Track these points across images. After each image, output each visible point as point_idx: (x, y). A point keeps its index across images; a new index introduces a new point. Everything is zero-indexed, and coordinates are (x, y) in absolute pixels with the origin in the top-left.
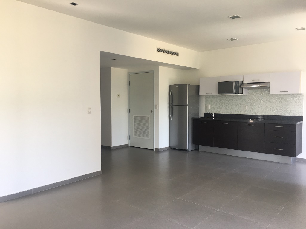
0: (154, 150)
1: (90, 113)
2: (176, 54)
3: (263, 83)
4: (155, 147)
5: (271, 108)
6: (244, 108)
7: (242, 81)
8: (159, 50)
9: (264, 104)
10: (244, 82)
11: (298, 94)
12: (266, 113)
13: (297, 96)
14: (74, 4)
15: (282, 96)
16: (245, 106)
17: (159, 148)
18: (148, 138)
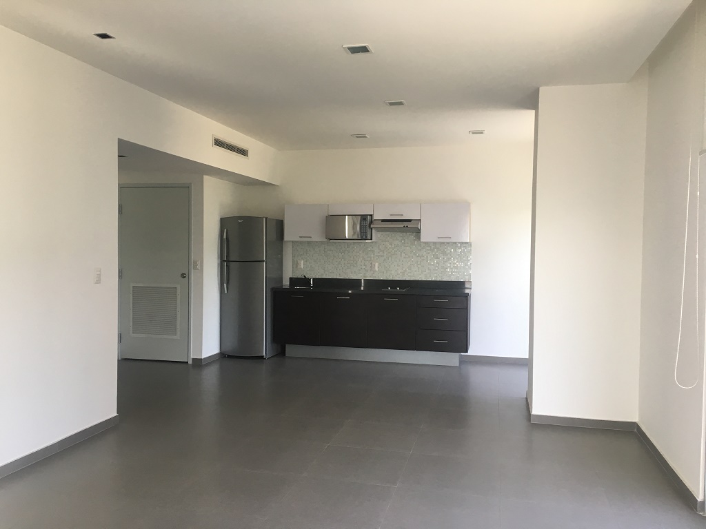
0: (190, 362)
1: (98, 281)
2: (243, 152)
3: (410, 221)
4: (192, 356)
5: (419, 266)
6: (372, 266)
7: (371, 216)
8: (218, 143)
9: (408, 259)
10: (375, 218)
11: (462, 243)
12: (410, 276)
13: (461, 246)
14: (104, 36)
15: (438, 246)
16: (373, 263)
17: (203, 357)
18: (174, 337)
